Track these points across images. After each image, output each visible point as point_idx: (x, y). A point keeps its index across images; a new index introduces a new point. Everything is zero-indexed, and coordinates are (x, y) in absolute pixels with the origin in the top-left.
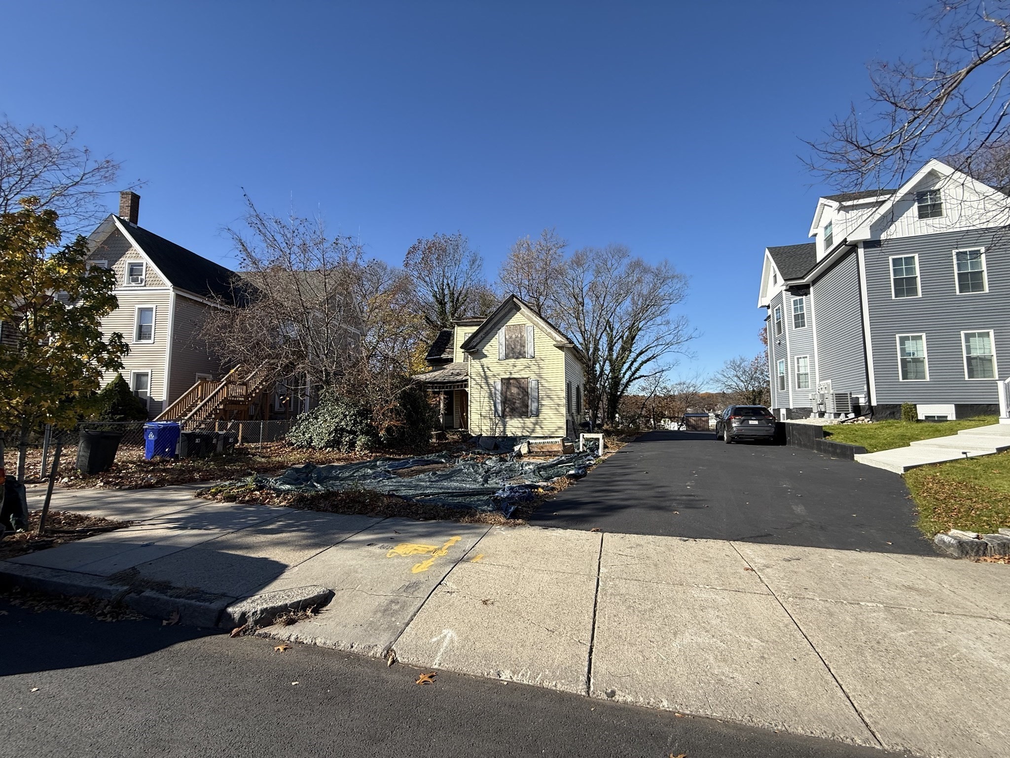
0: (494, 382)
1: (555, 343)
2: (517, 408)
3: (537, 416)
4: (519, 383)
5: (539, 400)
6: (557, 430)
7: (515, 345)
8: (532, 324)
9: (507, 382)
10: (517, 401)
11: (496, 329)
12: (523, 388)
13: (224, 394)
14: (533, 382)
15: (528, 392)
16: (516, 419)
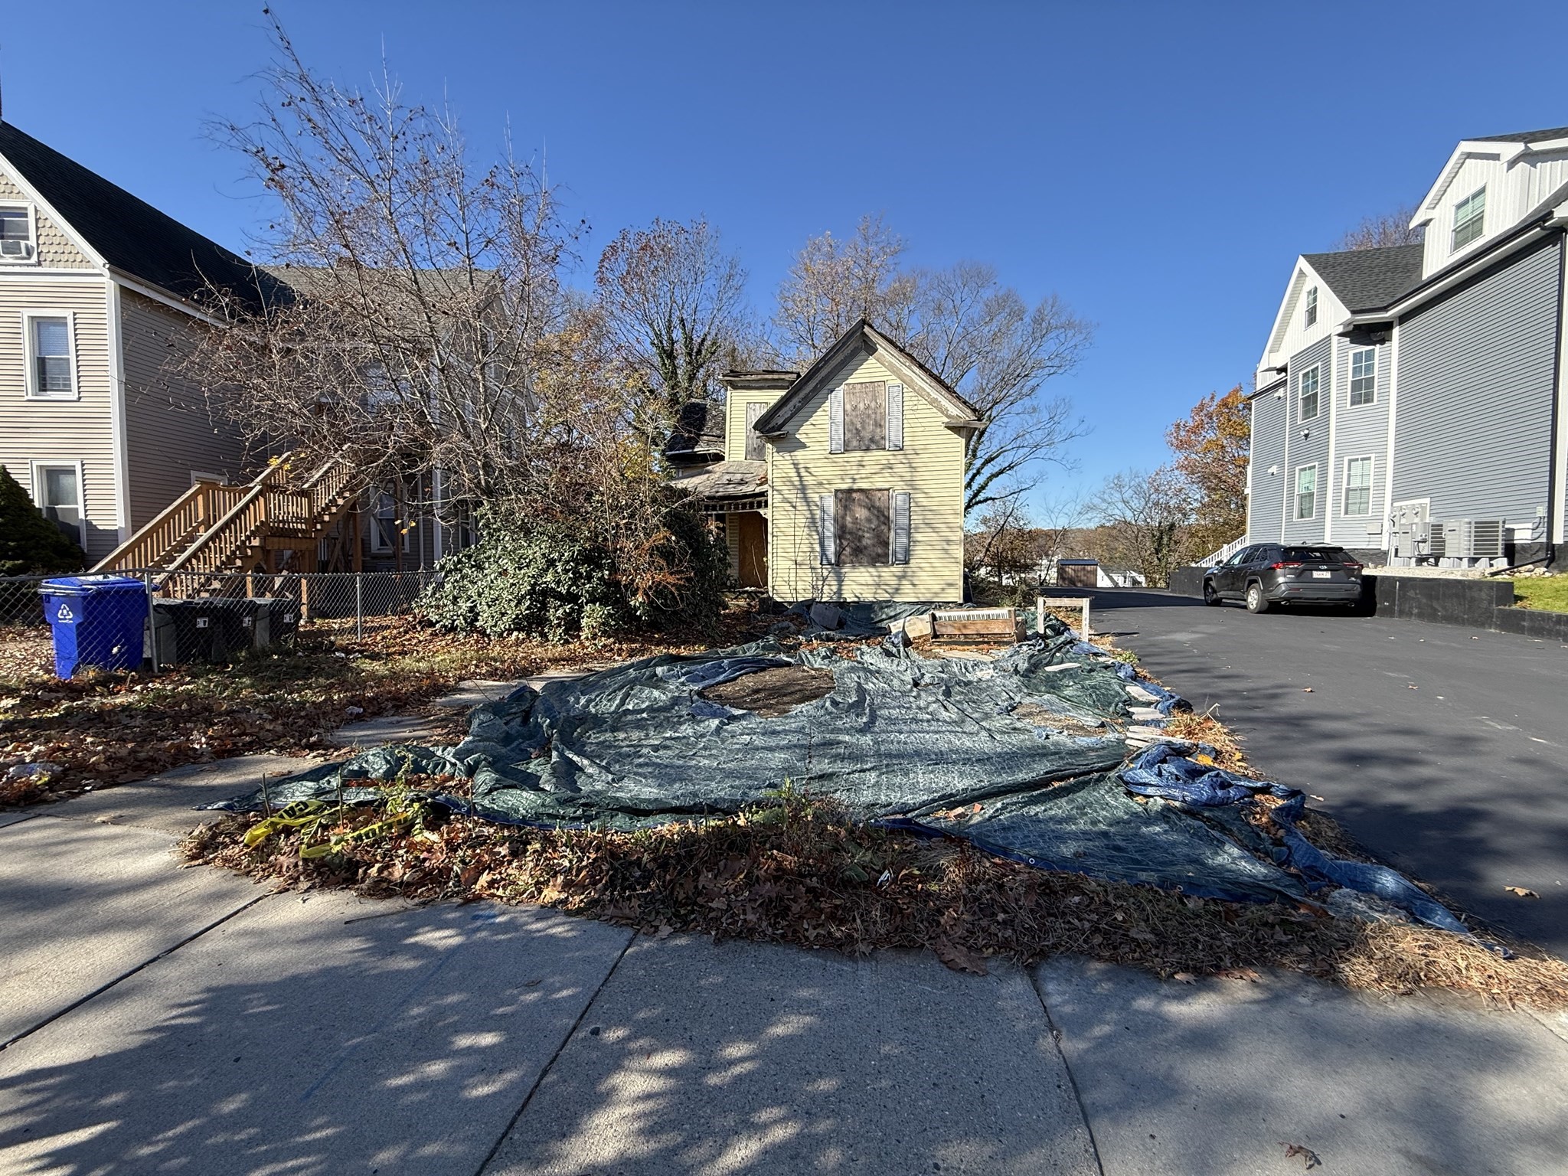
0: (821, 498)
1: (946, 420)
2: (865, 548)
3: (907, 562)
4: (870, 500)
5: (910, 533)
6: (943, 589)
7: (863, 423)
8: (899, 382)
9: (845, 497)
10: (867, 535)
11: (825, 391)
12: (879, 510)
13: (257, 515)
14: (900, 497)
15: (888, 518)
16: (862, 569)
